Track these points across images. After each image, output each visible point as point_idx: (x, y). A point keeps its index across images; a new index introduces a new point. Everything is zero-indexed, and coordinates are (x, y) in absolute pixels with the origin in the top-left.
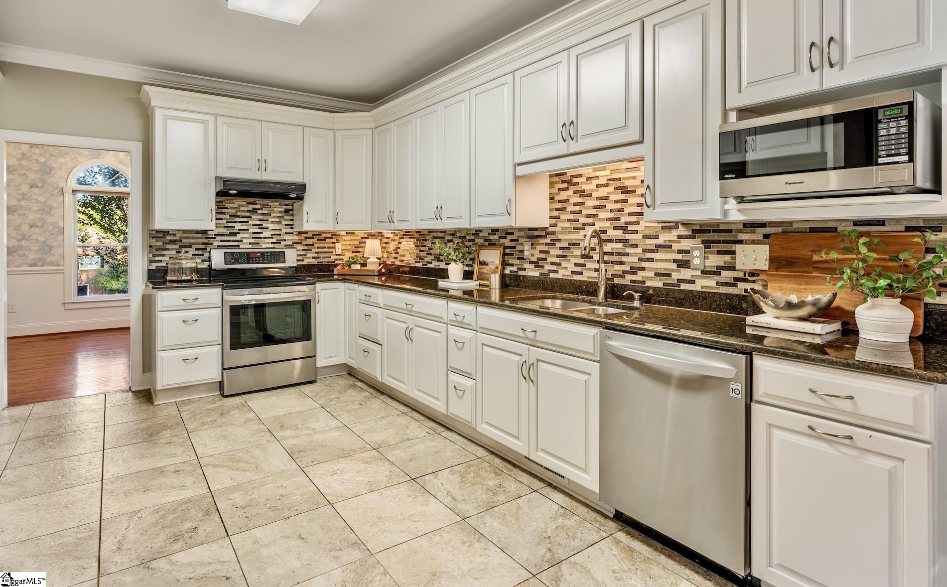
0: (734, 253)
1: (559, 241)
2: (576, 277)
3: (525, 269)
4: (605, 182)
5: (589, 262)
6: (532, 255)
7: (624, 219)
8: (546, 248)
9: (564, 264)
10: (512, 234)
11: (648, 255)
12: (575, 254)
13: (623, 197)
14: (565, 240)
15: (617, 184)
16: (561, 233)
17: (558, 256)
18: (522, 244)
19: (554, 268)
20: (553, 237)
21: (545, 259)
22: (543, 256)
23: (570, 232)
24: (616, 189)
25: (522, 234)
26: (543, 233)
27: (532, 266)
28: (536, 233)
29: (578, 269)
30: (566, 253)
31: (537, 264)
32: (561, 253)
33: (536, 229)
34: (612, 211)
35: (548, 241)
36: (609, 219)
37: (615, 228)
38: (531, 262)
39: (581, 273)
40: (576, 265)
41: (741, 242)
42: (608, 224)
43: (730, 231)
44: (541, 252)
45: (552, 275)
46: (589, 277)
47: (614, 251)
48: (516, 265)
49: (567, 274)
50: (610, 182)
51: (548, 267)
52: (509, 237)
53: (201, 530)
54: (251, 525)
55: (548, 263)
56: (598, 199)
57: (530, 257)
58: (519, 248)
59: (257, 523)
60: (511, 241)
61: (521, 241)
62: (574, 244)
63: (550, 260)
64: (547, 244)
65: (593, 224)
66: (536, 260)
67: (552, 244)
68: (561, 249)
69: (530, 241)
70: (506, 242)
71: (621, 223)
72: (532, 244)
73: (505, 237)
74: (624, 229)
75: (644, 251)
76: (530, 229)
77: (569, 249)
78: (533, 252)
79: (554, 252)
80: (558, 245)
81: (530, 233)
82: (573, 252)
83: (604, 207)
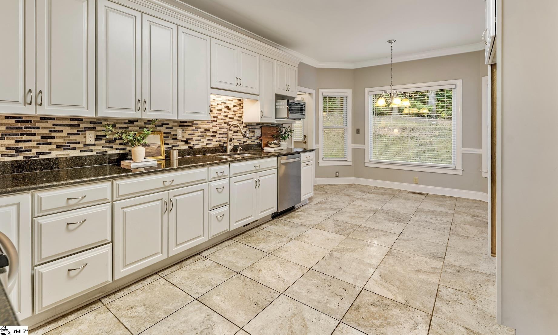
0: (255, 132)
1: (200, 128)
2: (209, 146)
3: (178, 146)
4: (221, 103)
5: (214, 138)
6: (183, 137)
7: (228, 120)
8: (192, 132)
9: (202, 140)
10: (168, 124)
11: (235, 134)
12: (208, 135)
13: (227, 111)
14: (203, 128)
15: (225, 105)
16: (201, 124)
17: (200, 136)
18: (176, 131)
19: (197, 143)
20: (197, 126)
21: (192, 139)
22: (190, 137)
23: (205, 124)
24: (225, 107)
25: (176, 124)
26: (190, 124)
27: (183, 143)
28: (186, 124)
29: (209, 142)
30: (203, 134)
31: (186, 142)
32: (201, 134)
33: (186, 122)
34: (223, 116)
35: (194, 128)
36: (222, 119)
37: (225, 123)
38: (182, 141)
39: (211, 144)
40: (208, 140)
41: (256, 129)
42: (222, 121)
43: (254, 125)
44: (189, 135)
45: (196, 147)
46: (214, 145)
47: (224, 133)
48: (171, 143)
49: (204, 145)
50: (223, 104)
51: (193, 143)
52: (165, 126)
53: (371, 301)
54: (348, 286)
55: (193, 141)
56: (218, 110)
57: (182, 138)
58: (173, 133)
59: (345, 284)
60: (167, 128)
61: (175, 128)
62: (208, 130)
63: (194, 138)
64: (192, 130)
65: (216, 121)
66: (186, 140)
67: (196, 130)
68: (201, 132)
69: (181, 128)
70: (163, 129)
71: (226, 121)
72: (183, 130)
73: (162, 126)
74: (228, 124)
75: (234, 132)
76: (181, 122)
77: (205, 132)
78: (184, 135)
79: (197, 134)
80: (199, 131)
81: (182, 124)
82: (207, 134)
83: (220, 114)
